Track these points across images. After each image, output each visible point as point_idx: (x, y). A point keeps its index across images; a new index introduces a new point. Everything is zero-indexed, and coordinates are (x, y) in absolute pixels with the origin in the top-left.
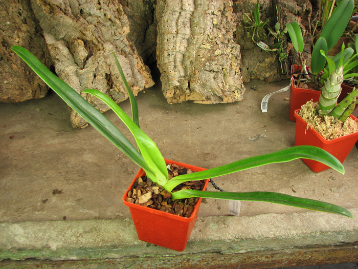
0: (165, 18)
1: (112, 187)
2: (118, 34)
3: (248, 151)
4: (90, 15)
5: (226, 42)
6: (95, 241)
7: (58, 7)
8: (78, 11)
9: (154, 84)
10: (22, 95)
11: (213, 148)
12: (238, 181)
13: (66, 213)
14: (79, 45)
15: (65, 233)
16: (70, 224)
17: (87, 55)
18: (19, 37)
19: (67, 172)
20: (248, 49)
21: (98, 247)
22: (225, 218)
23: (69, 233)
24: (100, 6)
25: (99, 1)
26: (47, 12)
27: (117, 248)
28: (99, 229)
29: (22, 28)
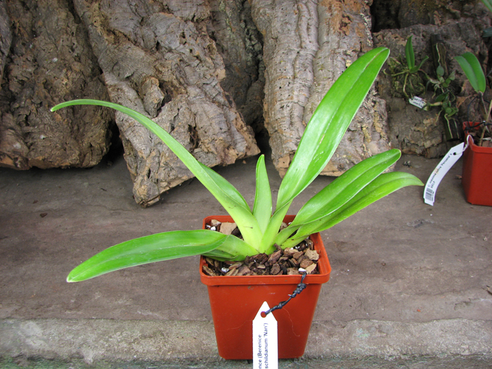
0: (277, 59)
1: (191, 282)
2: (209, 77)
3: (408, 240)
4: (170, 50)
6: (160, 350)
7: (126, 36)
8: (153, 44)
9: (260, 152)
10: (65, 156)
11: (352, 236)
12: (396, 279)
13: (117, 313)
14: (152, 84)
15: (111, 337)
16: (119, 324)
17: (162, 98)
18: (68, 79)
20: (397, 110)
21: (163, 360)
22: (381, 322)
23: (117, 336)
24: (184, 40)
25: (183, 33)
26: (109, 42)
27: (196, 364)
28: (167, 334)
29: (73, 67)
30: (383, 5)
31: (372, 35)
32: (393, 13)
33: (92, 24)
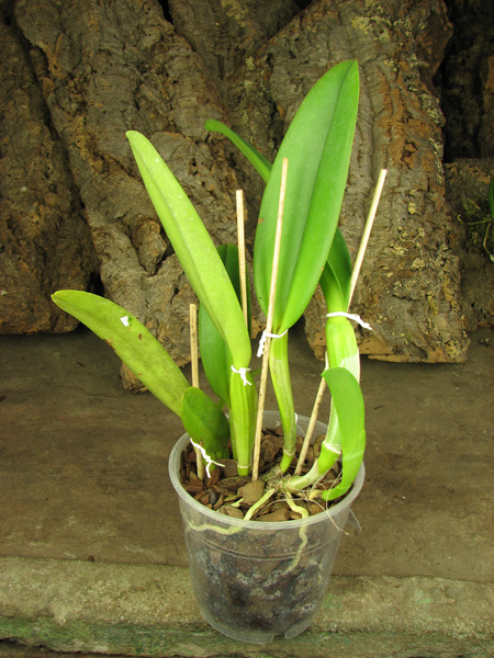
2: (225, 220)
3: (485, 456)
5: (433, 247)
6: (155, 610)
7: (118, 163)
10: (31, 320)
11: (410, 447)
12: (468, 513)
13: (96, 549)
14: (151, 230)
15: (90, 588)
16: (102, 569)
17: (164, 249)
18: (39, 215)
19: (104, 471)
20: (474, 269)
21: (159, 624)
22: (449, 582)
23: (98, 587)
24: (194, 169)
25: (194, 159)
26: (96, 170)
27: (202, 631)
28: (165, 586)
29: (47, 200)
30: (458, 120)
31: (444, 167)
32: (471, 132)
33: (75, 145)
